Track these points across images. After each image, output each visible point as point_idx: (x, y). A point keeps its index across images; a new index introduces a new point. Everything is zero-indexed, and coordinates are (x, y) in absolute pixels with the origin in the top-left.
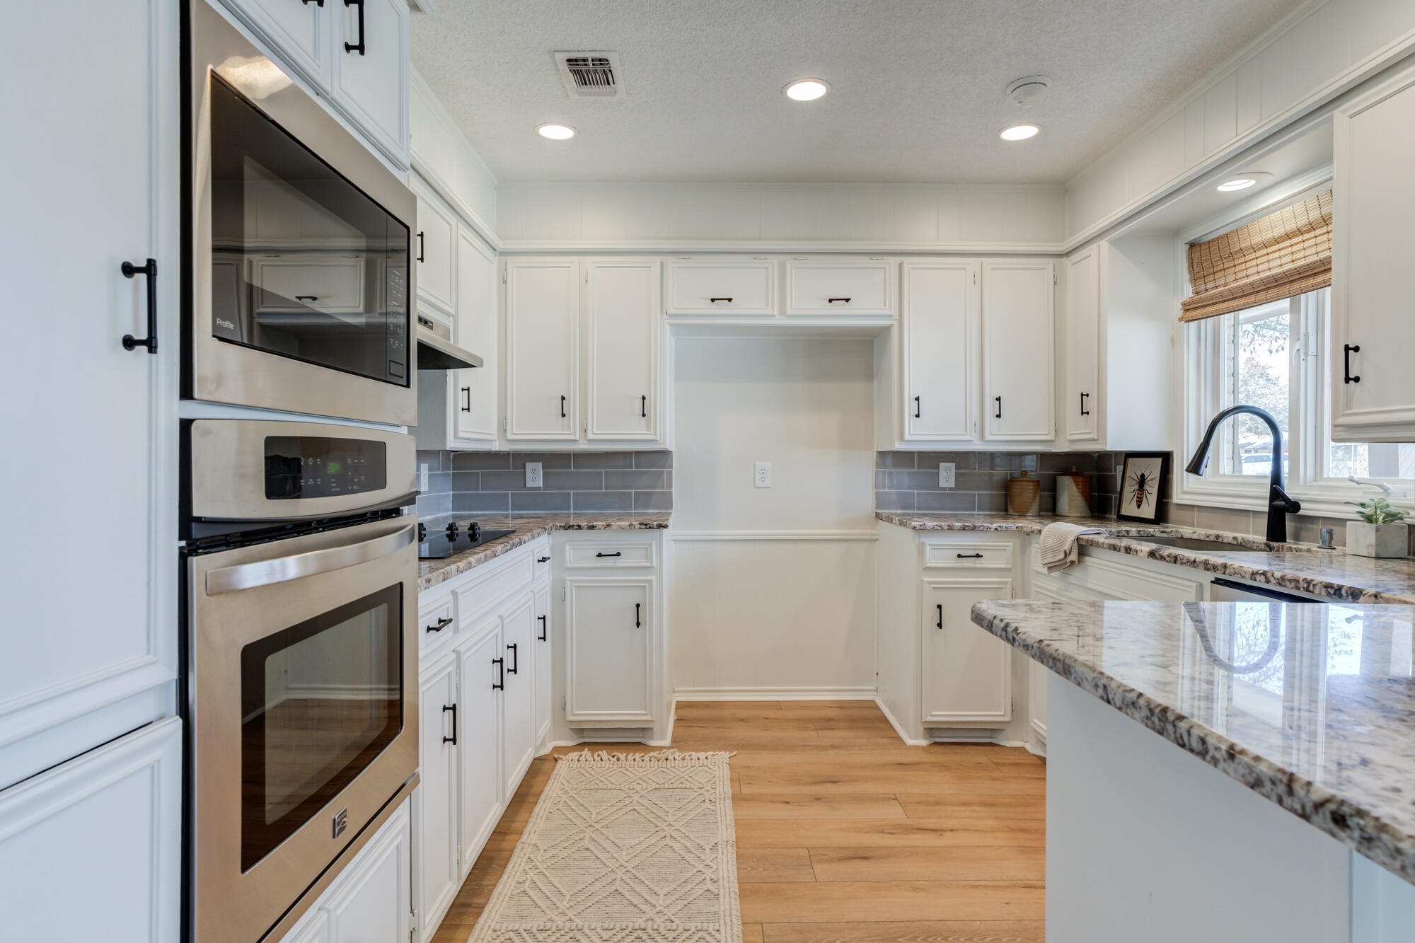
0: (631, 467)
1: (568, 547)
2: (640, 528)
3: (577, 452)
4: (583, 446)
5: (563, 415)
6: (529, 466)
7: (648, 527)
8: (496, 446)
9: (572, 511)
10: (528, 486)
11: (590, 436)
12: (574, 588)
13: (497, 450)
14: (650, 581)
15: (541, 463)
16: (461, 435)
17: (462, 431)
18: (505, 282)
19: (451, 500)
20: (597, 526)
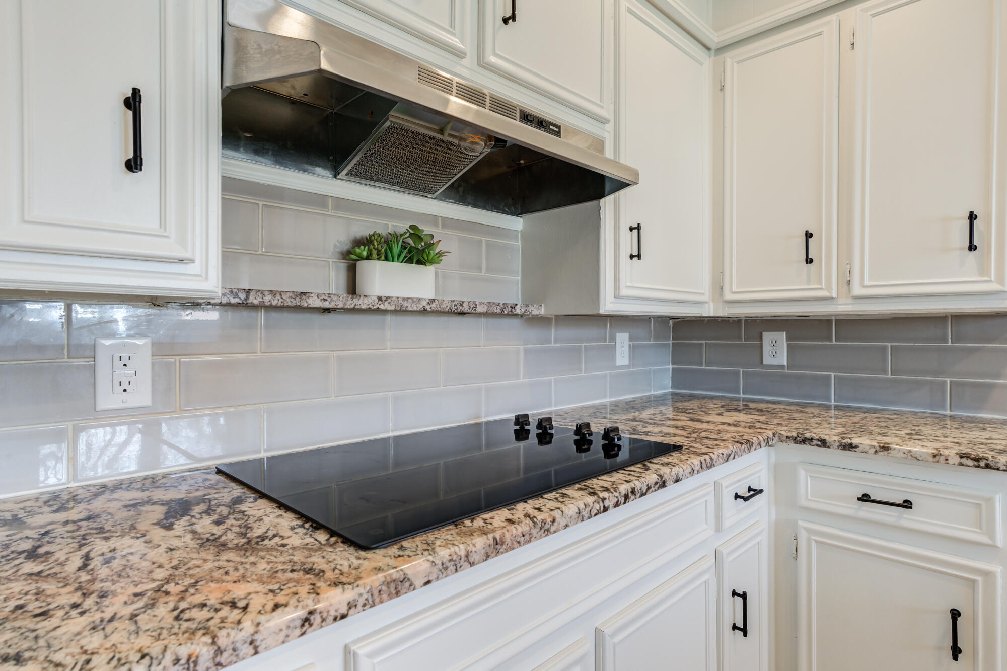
0: (946, 341)
1: (802, 473)
2: (961, 464)
3: (841, 318)
4: (844, 307)
5: (809, 261)
6: (768, 337)
7: (982, 464)
8: (710, 310)
9: (833, 402)
10: (765, 363)
11: (857, 290)
12: (814, 545)
13: (712, 314)
14: (987, 574)
15: (785, 332)
16: (624, 292)
17: (627, 287)
18: (722, 88)
19: (671, 375)
20: (860, 445)
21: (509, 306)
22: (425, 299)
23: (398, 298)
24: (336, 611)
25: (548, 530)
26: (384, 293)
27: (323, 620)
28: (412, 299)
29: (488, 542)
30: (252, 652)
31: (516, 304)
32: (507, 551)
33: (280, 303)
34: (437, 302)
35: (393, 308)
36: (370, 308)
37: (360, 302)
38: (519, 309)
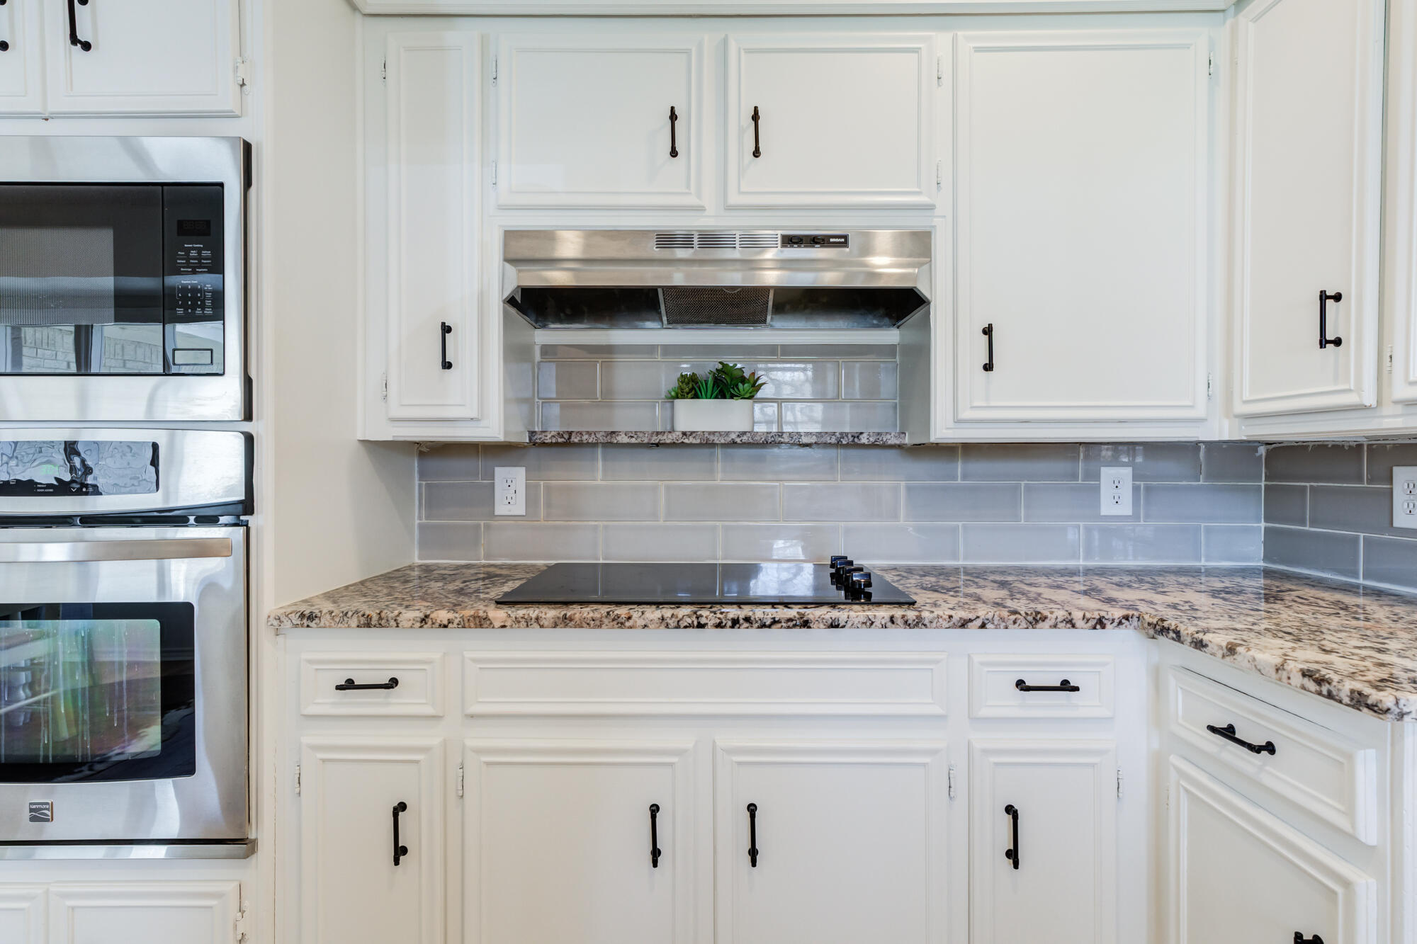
1: (1173, 682)
2: (1303, 688)
6: (1401, 476)
11: (1400, 391)
16: (967, 414)
17: (975, 407)
19: (1263, 539)
20: (1209, 644)
21: (850, 436)
22: (734, 432)
23: (703, 432)
24: (441, 621)
25: (622, 623)
26: (688, 429)
27: (433, 623)
28: (719, 432)
29: (558, 615)
30: (396, 625)
31: (861, 433)
32: (575, 627)
33: (594, 441)
34: (748, 435)
35: (698, 441)
36: (674, 443)
37: (665, 437)
38: (866, 438)
